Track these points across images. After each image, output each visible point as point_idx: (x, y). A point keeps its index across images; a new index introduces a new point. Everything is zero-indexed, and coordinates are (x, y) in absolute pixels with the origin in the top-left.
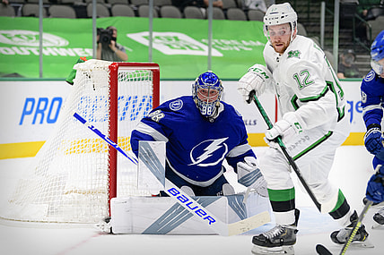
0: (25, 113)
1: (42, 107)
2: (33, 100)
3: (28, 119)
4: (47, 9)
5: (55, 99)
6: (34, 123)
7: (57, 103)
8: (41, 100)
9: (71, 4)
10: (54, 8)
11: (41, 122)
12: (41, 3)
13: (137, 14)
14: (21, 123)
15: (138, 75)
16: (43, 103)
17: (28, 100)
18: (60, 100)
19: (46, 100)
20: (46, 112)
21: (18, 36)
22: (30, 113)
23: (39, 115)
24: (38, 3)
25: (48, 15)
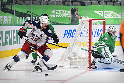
0: (65, 34)
1: (70, 33)
2: (67, 30)
3: (66, 36)
4: (72, 3)
5: (74, 30)
6: (68, 37)
9: (79, 2)
10: (74, 3)
11: (70, 37)
12: (70, 1)
13: (99, 4)
14: (64, 37)
15: (99, 23)
17: (66, 30)
18: (75, 30)
19: (71, 30)
21: (61, 12)
22: (67, 34)
23: (69, 35)
24: (69, 1)
25: (72, 5)
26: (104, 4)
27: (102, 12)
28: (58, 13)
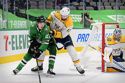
0: (78, 38)
2: (81, 35)
3: (79, 40)
4: (85, 7)
5: (87, 34)
6: (81, 41)
7: (88, 35)
8: (83, 34)
9: (93, 6)
10: (87, 7)
11: (83, 41)
13: (113, 9)
14: (77, 42)
15: (112, 27)
16: (84, 36)
17: (79, 35)
18: (89, 35)
19: (85, 35)
20: (85, 38)
21: (74, 16)
22: (80, 38)
23: (83, 39)
24: (83, 6)
25: (86, 9)
26: (117, 9)
27: (115, 16)
28: (71, 17)
